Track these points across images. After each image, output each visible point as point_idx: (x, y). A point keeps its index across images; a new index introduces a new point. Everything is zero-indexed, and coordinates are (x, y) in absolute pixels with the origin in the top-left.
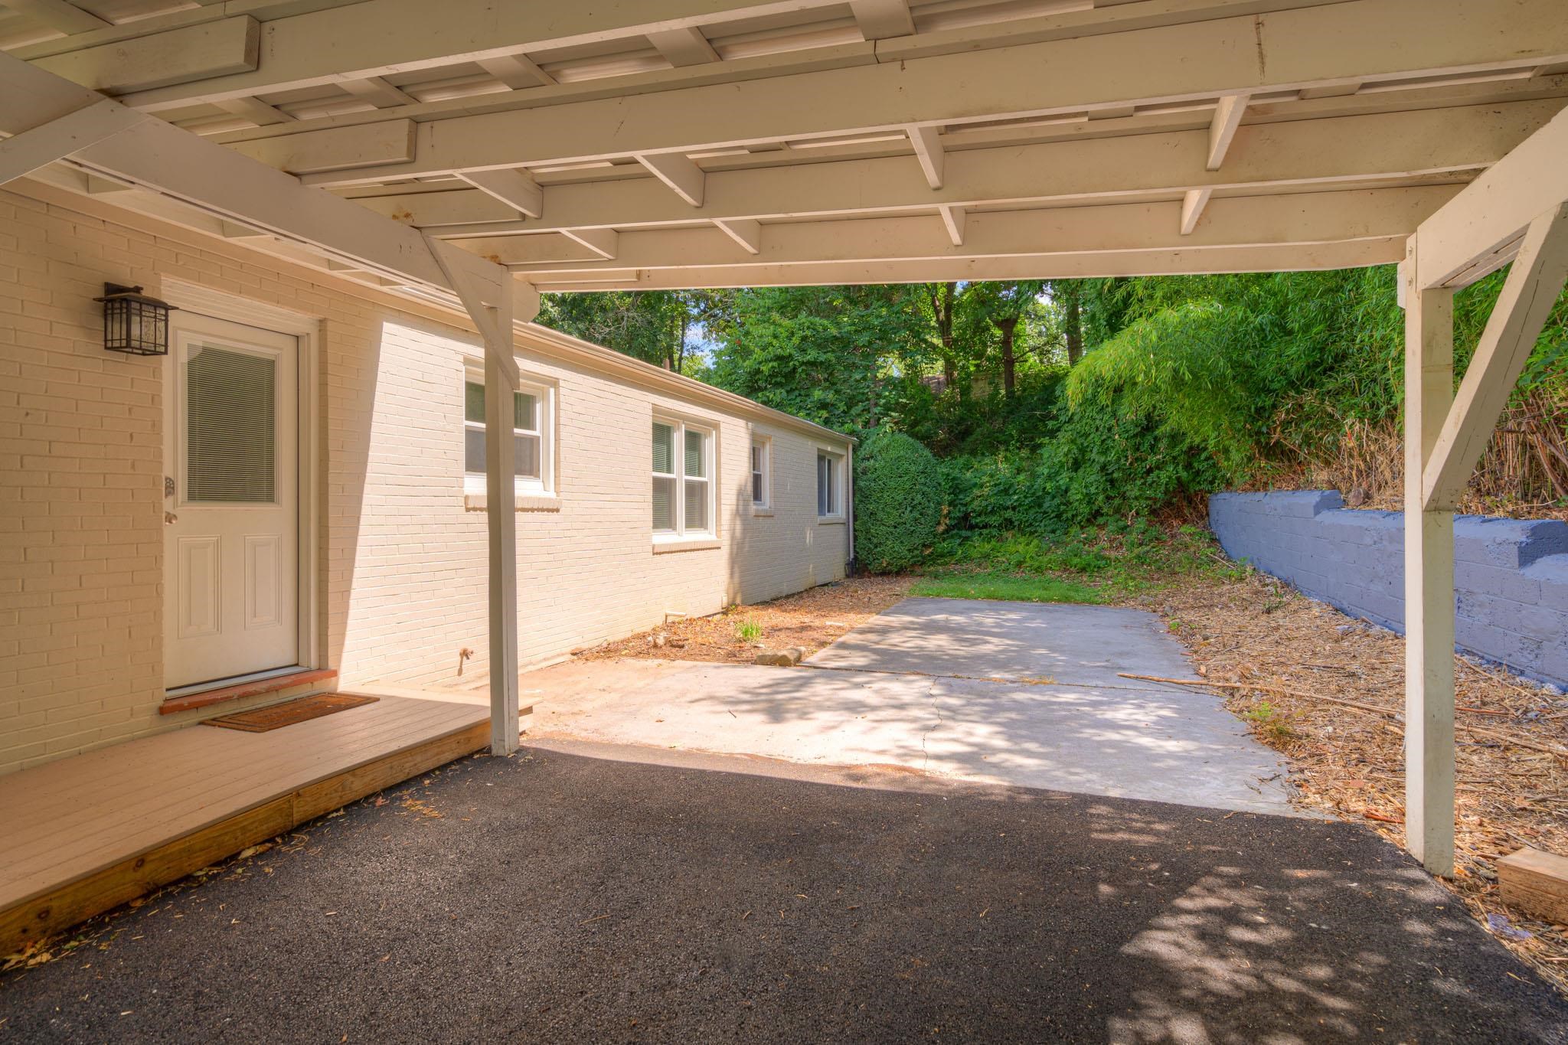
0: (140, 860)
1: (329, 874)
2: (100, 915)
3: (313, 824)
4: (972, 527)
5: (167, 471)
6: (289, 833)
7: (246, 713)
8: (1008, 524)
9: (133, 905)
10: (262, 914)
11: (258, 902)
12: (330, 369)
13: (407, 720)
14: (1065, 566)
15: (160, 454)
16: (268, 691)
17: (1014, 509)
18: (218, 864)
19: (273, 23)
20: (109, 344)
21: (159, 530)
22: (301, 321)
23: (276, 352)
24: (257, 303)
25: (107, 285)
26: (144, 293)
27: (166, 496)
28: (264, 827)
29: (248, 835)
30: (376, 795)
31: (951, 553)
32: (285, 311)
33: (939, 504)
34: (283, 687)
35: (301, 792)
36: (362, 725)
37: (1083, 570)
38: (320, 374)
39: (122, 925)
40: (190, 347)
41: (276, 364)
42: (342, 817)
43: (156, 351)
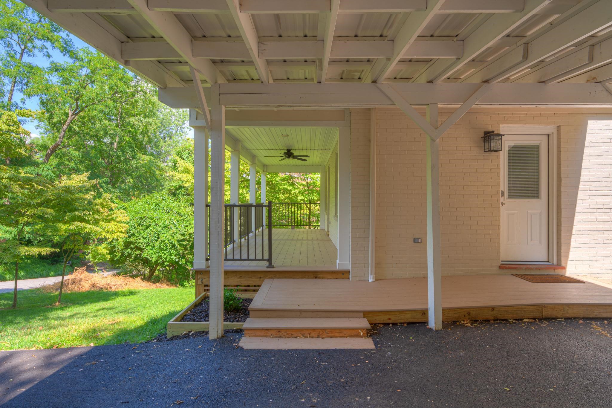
0: (493, 309)
1: (555, 338)
2: (482, 320)
3: (551, 319)
5: (502, 188)
6: (542, 319)
7: (528, 275)
9: (491, 321)
10: (529, 339)
11: (528, 336)
12: (562, 145)
13: (597, 294)
15: (499, 183)
16: (536, 269)
18: (516, 320)
19: (532, 43)
20: (485, 150)
21: (499, 208)
22: (550, 129)
23: (539, 142)
24: (532, 126)
25: (485, 132)
26: (495, 132)
27: (501, 197)
28: (532, 314)
29: (526, 314)
30: (580, 319)
32: (543, 126)
34: (542, 269)
35: (546, 306)
36: (575, 290)
38: (558, 147)
39: (487, 325)
40: (509, 146)
41: (540, 147)
42: (563, 321)
43: (498, 150)
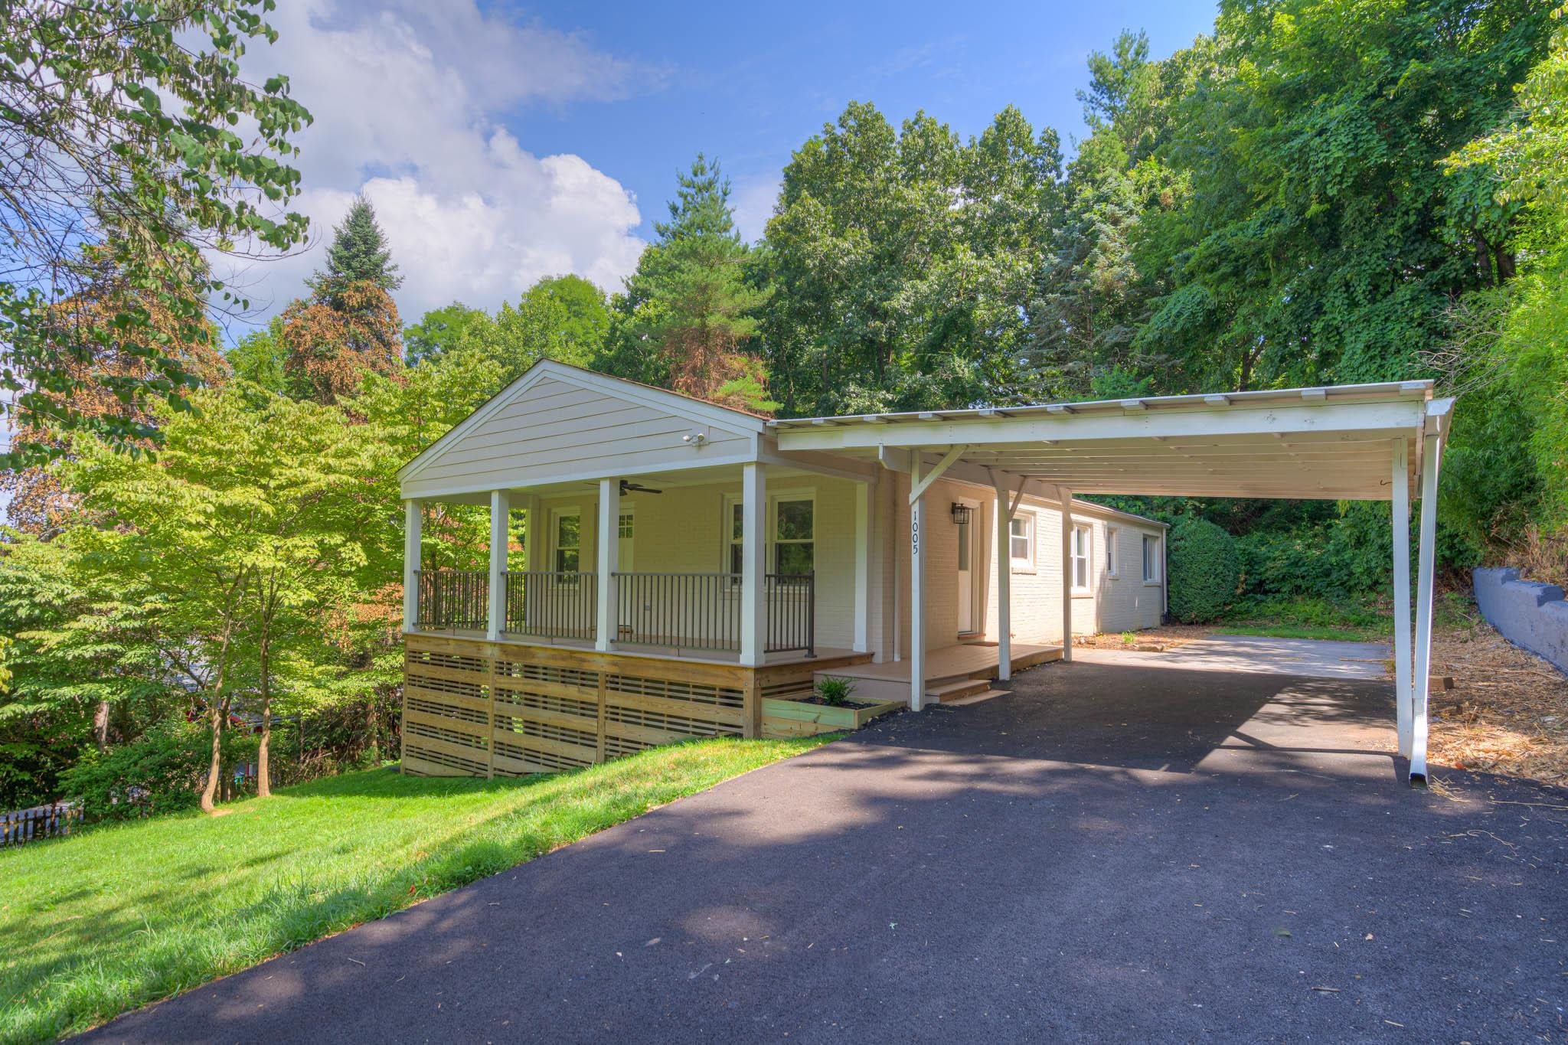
4: (1266, 592)
8: (1297, 589)
14: (1344, 621)
17: (1303, 577)
31: (1248, 612)
33: (1238, 573)
37: (1359, 624)
